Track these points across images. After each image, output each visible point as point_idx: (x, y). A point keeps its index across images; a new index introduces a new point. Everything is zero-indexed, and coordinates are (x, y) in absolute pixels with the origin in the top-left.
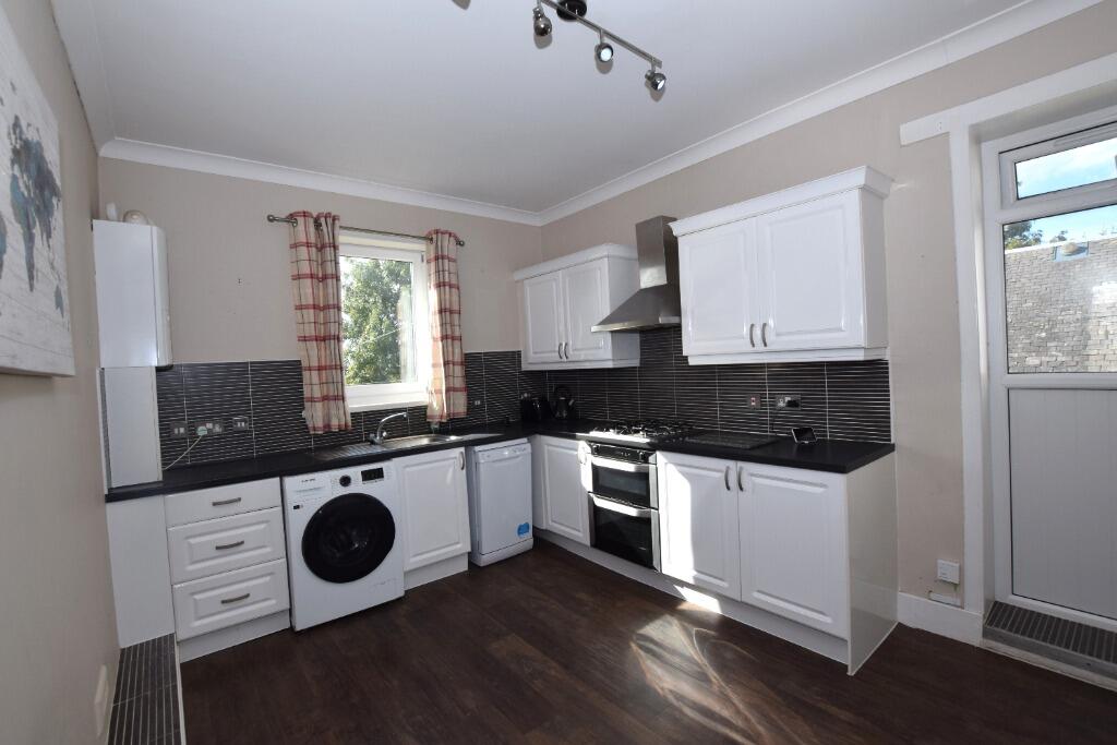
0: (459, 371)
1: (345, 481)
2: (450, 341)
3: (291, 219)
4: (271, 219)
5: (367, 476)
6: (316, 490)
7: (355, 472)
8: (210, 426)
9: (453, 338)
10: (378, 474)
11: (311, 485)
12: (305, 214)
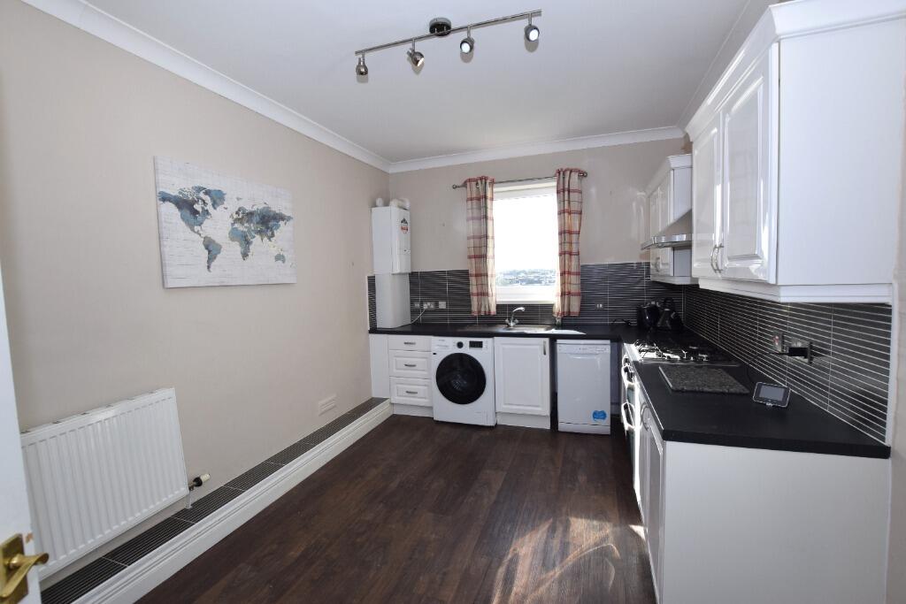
0: (575, 279)
1: (460, 345)
2: (567, 256)
3: (465, 185)
4: (455, 187)
5: (473, 345)
6: (446, 346)
7: (466, 341)
8: (429, 304)
9: (571, 254)
10: (479, 345)
11: (443, 344)
12: (470, 180)
